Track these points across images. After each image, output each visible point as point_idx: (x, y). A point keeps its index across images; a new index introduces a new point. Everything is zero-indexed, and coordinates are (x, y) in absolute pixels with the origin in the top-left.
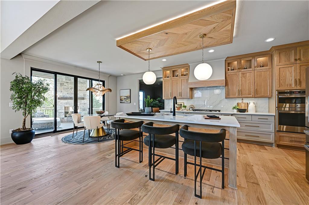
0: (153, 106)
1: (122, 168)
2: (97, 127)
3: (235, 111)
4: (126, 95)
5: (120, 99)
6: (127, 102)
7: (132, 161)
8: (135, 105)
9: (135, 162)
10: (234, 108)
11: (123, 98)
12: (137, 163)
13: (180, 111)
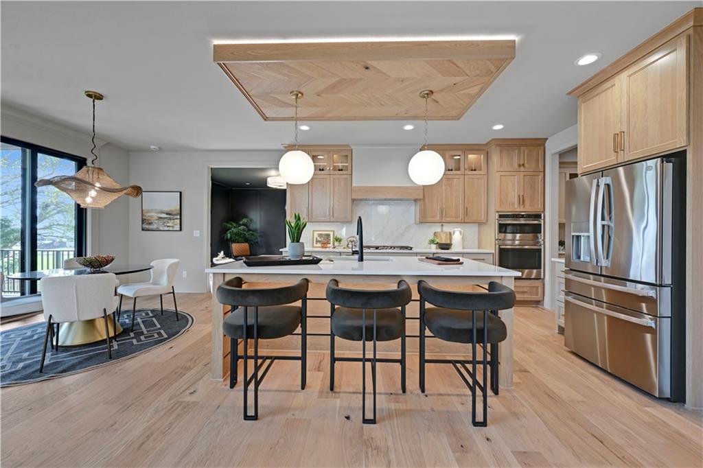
0: (231, 238)
1: (268, 419)
2: (105, 310)
3: (434, 249)
4: (167, 209)
5: (143, 221)
6: (171, 229)
7: (276, 391)
8: (198, 235)
9: (290, 391)
10: (432, 242)
11: (155, 215)
12: (296, 391)
13: (327, 250)
